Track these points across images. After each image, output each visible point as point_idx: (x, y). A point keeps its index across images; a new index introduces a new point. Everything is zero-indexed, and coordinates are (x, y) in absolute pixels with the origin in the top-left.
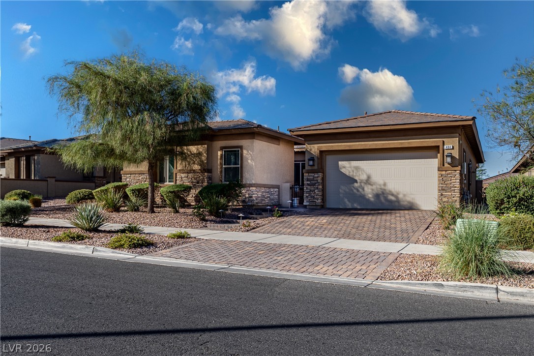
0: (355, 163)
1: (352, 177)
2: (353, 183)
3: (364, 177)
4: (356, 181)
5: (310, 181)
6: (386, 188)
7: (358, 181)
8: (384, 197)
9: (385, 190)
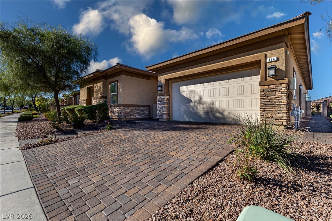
0: (191, 87)
1: (188, 98)
2: (189, 103)
3: (197, 98)
4: (191, 101)
5: (160, 102)
7: (193, 101)
8: (212, 114)
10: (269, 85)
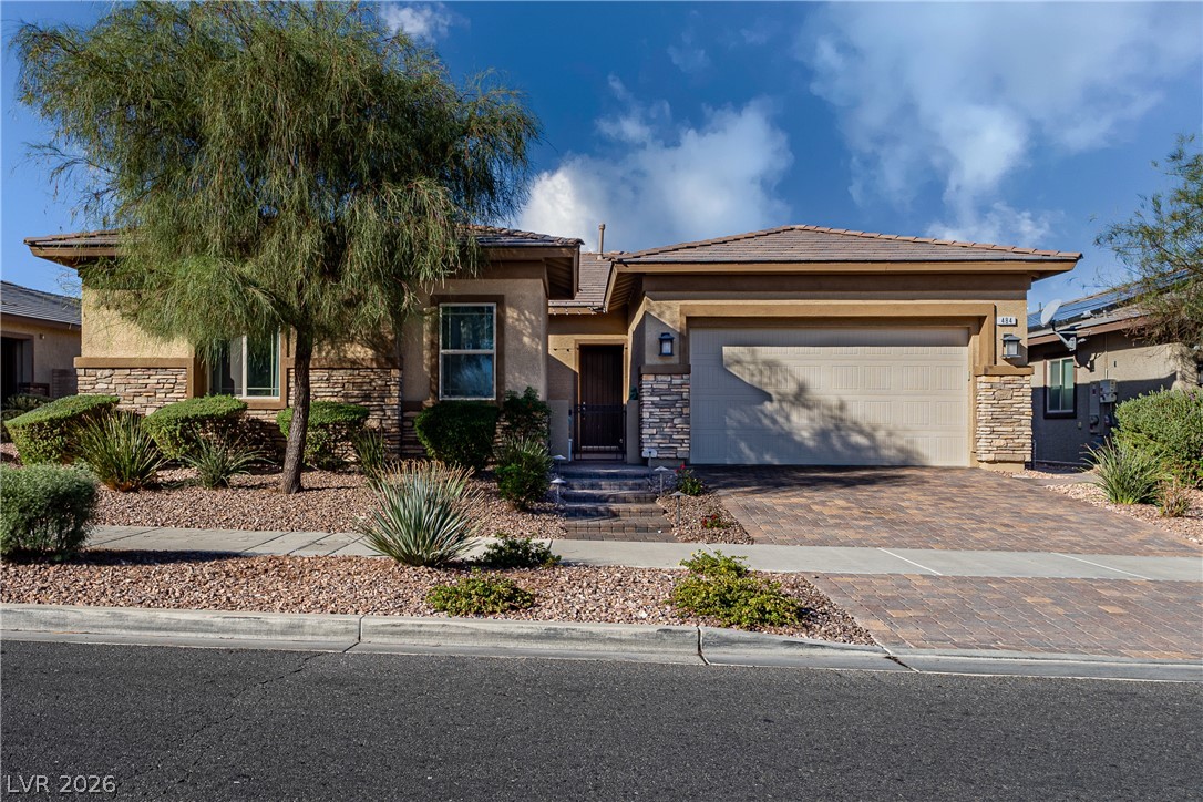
0: (766, 352)
1: (757, 386)
2: (762, 403)
3: (790, 388)
4: (769, 398)
5: (660, 396)
6: (844, 416)
7: (775, 396)
8: (841, 437)
9: (841, 420)
10: (1001, 376)
